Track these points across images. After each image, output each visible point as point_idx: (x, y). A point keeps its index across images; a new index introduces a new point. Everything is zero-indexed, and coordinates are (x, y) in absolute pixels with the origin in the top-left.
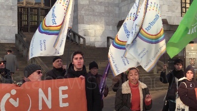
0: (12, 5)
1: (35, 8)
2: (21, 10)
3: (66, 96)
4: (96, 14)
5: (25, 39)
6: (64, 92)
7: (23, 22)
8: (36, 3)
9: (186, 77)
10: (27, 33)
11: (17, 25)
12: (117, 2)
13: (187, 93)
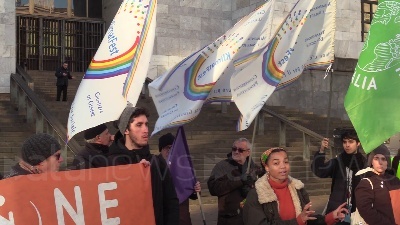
0: (4, 11)
1: (54, 20)
2: (24, 23)
3: (114, 203)
4: (184, 33)
5: (31, 85)
6: (109, 195)
7: (27, 49)
8: (56, 10)
9: (372, 166)
10: (35, 72)
11: (14, 55)
12: (227, 8)
13: (374, 200)
